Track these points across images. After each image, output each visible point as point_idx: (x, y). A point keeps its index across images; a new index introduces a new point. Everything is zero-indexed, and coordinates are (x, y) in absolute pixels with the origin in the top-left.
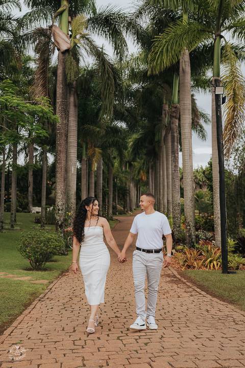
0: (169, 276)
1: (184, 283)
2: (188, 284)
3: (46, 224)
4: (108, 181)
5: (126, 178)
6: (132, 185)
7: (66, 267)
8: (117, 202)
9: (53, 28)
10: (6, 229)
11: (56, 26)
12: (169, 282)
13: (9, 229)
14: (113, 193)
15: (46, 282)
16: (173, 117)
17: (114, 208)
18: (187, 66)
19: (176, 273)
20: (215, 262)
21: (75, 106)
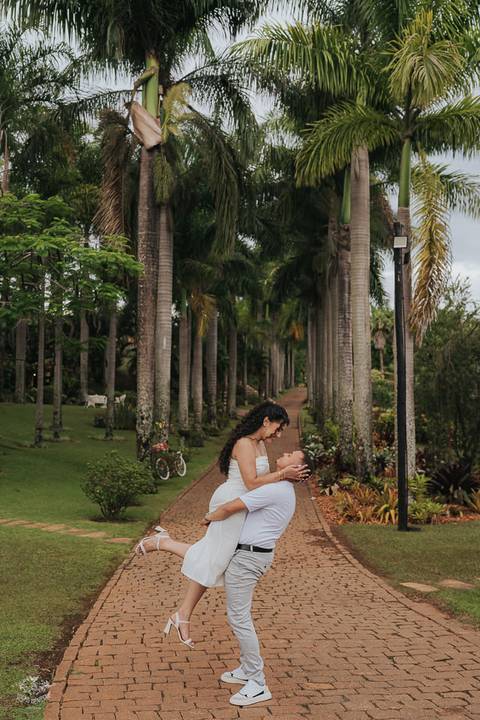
0: (315, 533)
1: (334, 546)
2: (339, 547)
3: (115, 428)
4: (228, 342)
5: (262, 334)
6: (275, 347)
7: (156, 515)
8: (246, 379)
9: (133, 106)
10: (46, 440)
11: (137, 104)
12: (313, 543)
13: (50, 440)
14: (239, 364)
15: (128, 540)
16: (343, 247)
17: (240, 391)
18: (363, 168)
19: (327, 529)
20: (392, 512)
21: (169, 230)
